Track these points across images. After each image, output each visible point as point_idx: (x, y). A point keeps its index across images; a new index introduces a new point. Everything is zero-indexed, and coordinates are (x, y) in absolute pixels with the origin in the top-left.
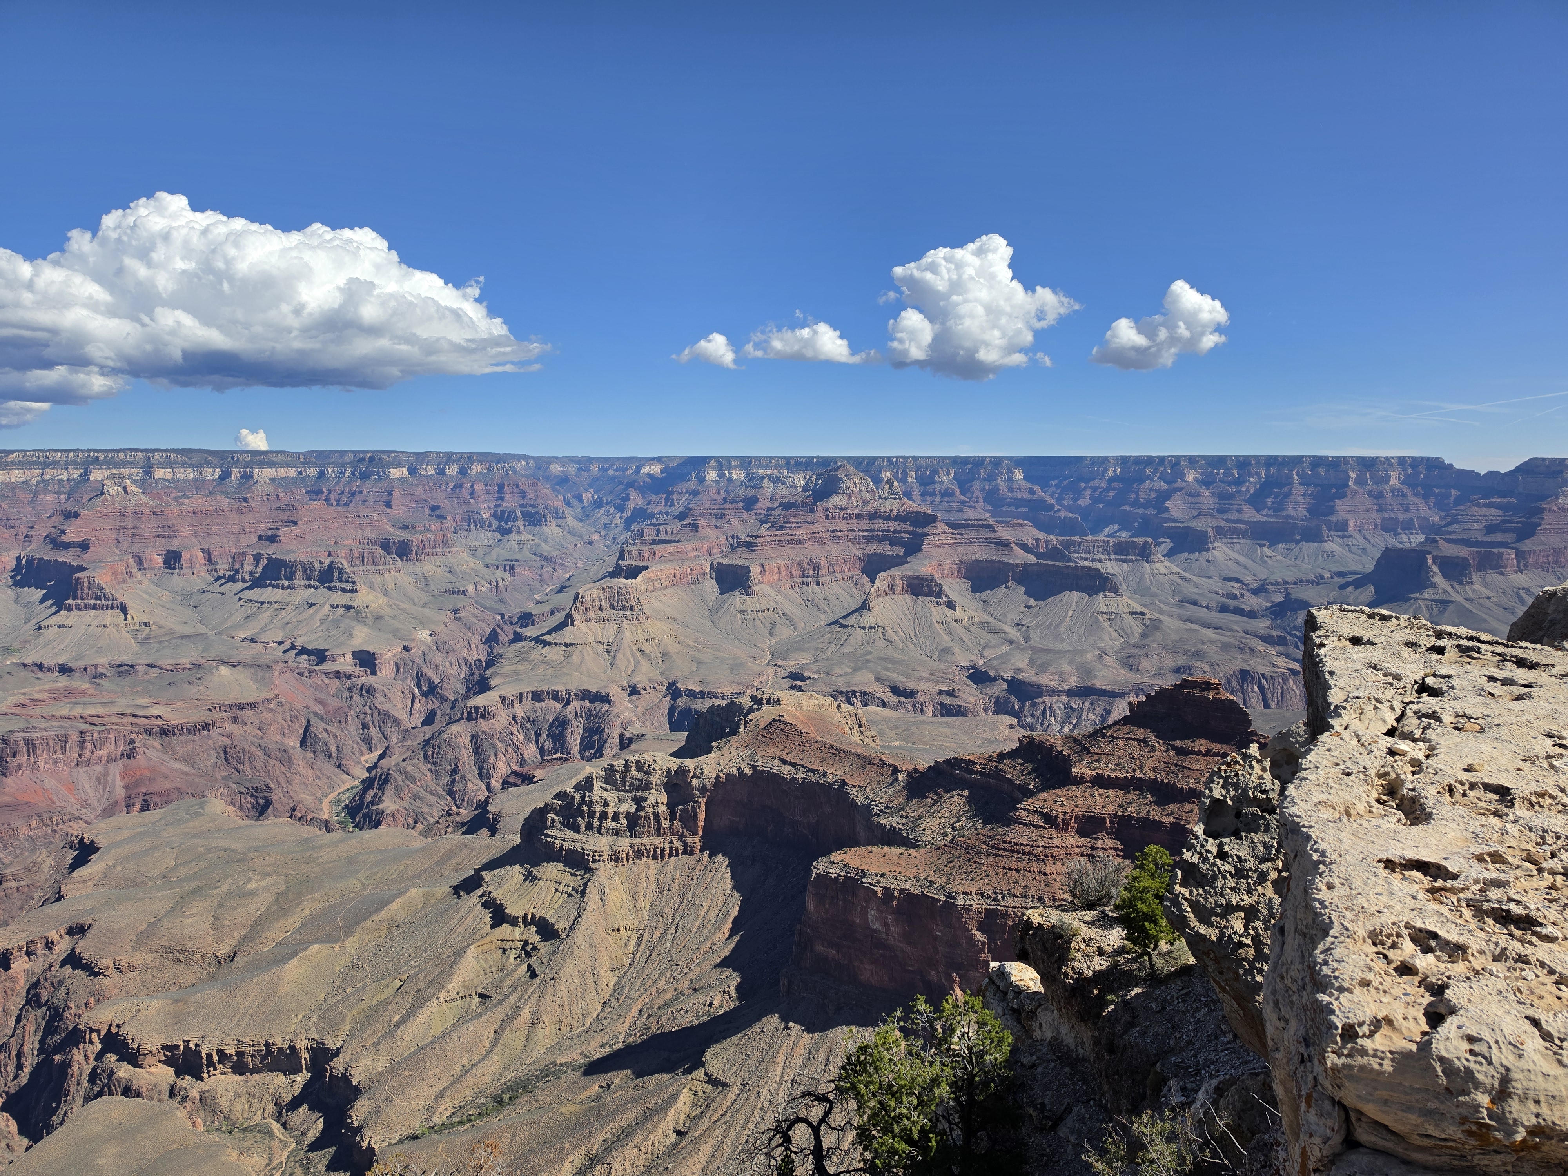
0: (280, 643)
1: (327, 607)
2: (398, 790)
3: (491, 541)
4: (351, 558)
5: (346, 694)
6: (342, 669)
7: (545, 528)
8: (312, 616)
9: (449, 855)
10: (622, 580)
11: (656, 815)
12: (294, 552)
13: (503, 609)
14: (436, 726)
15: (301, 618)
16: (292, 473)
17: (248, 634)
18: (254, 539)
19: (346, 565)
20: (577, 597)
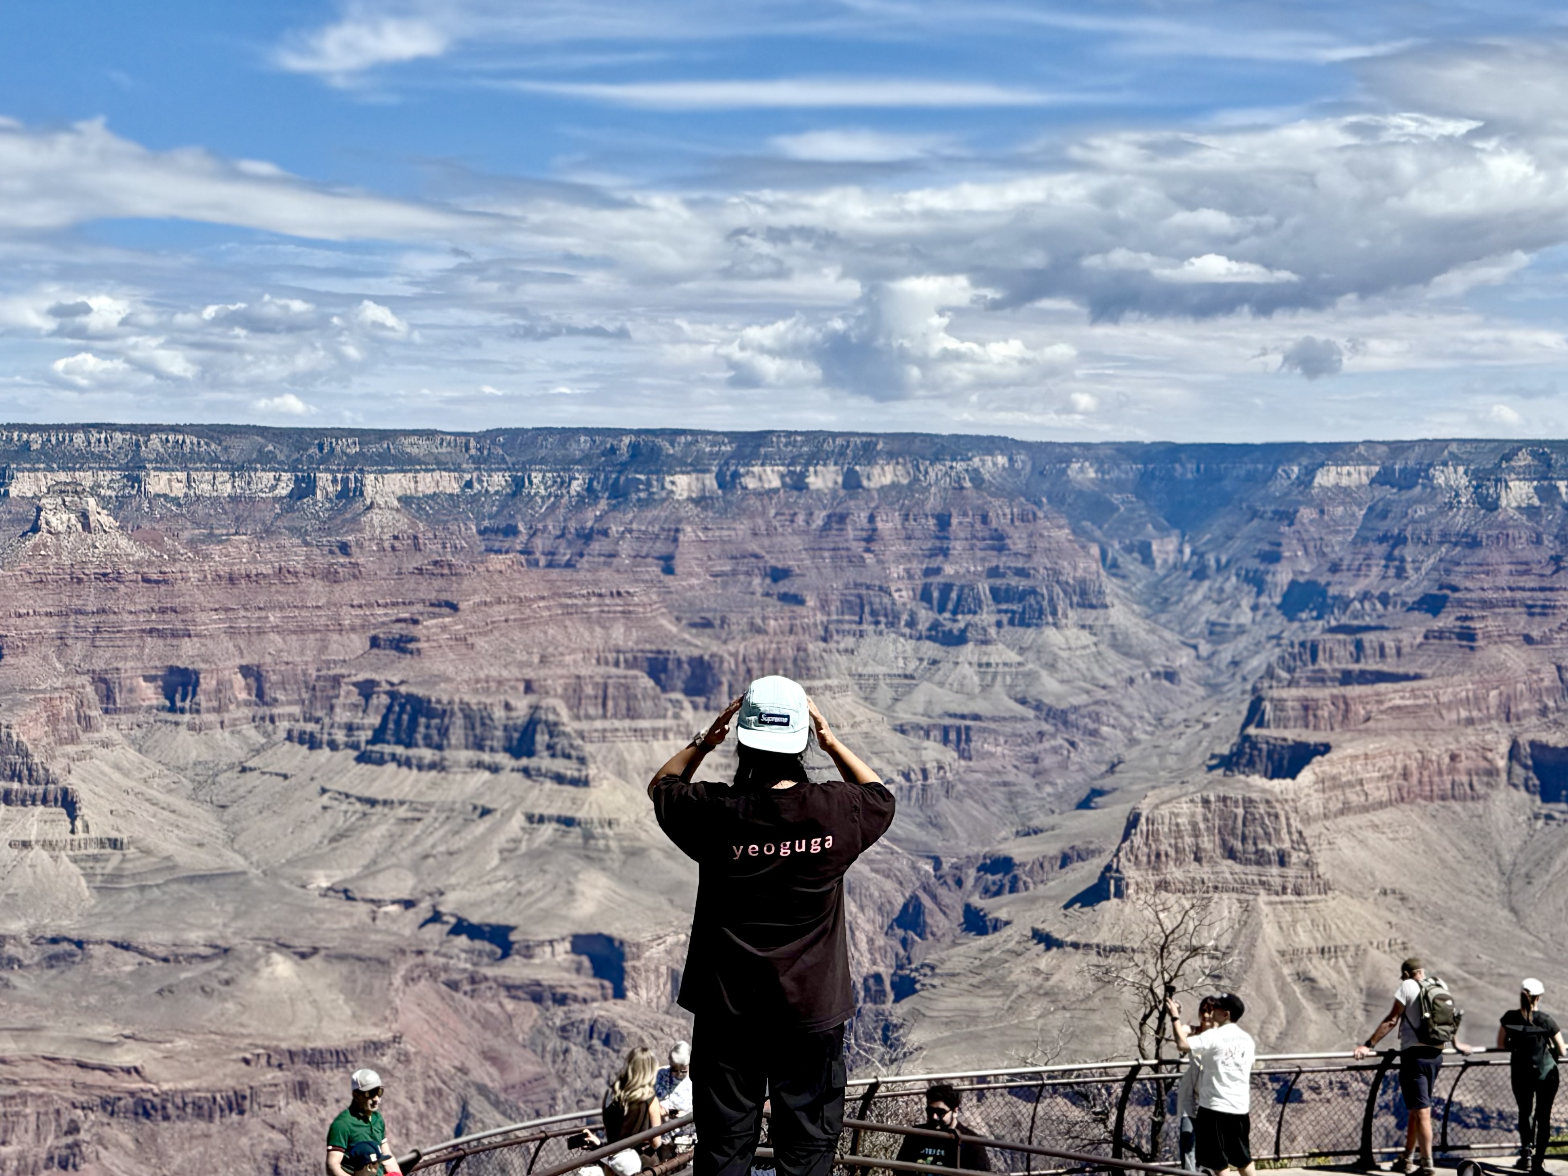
0: (408, 904)
1: (518, 821)
3: (913, 665)
4: (576, 699)
5: (554, 1042)
6: (547, 977)
7: (1051, 634)
8: (483, 840)
10: (1257, 780)
12: (448, 680)
13: (938, 845)
15: (457, 843)
16: (449, 483)
17: (338, 876)
18: (358, 643)
19: (565, 715)
20: (1133, 822)
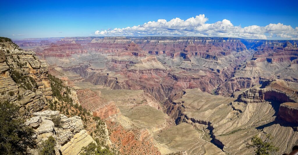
0: (208, 67)
1: (214, 63)
2: (221, 90)
4: (217, 55)
5: (216, 76)
6: (215, 72)
9: (228, 100)
11: (257, 97)
12: (210, 54)
14: (227, 82)
15: (211, 64)
16: (211, 41)
17: (204, 66)
18: (206, 51)
